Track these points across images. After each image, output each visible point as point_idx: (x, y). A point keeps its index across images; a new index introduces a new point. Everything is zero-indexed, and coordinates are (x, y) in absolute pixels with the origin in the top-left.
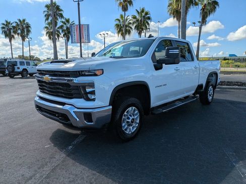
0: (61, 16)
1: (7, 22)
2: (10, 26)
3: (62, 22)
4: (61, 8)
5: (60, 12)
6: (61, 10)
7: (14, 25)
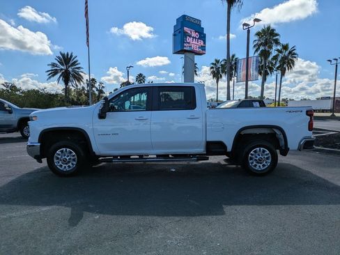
0: (277, 42)
1: (216, 60)
2: (219, 65)
3: (278, 50)
4: (275, 32)
5: (274, 38)
6: (277, 35)
7: (223, 63)
